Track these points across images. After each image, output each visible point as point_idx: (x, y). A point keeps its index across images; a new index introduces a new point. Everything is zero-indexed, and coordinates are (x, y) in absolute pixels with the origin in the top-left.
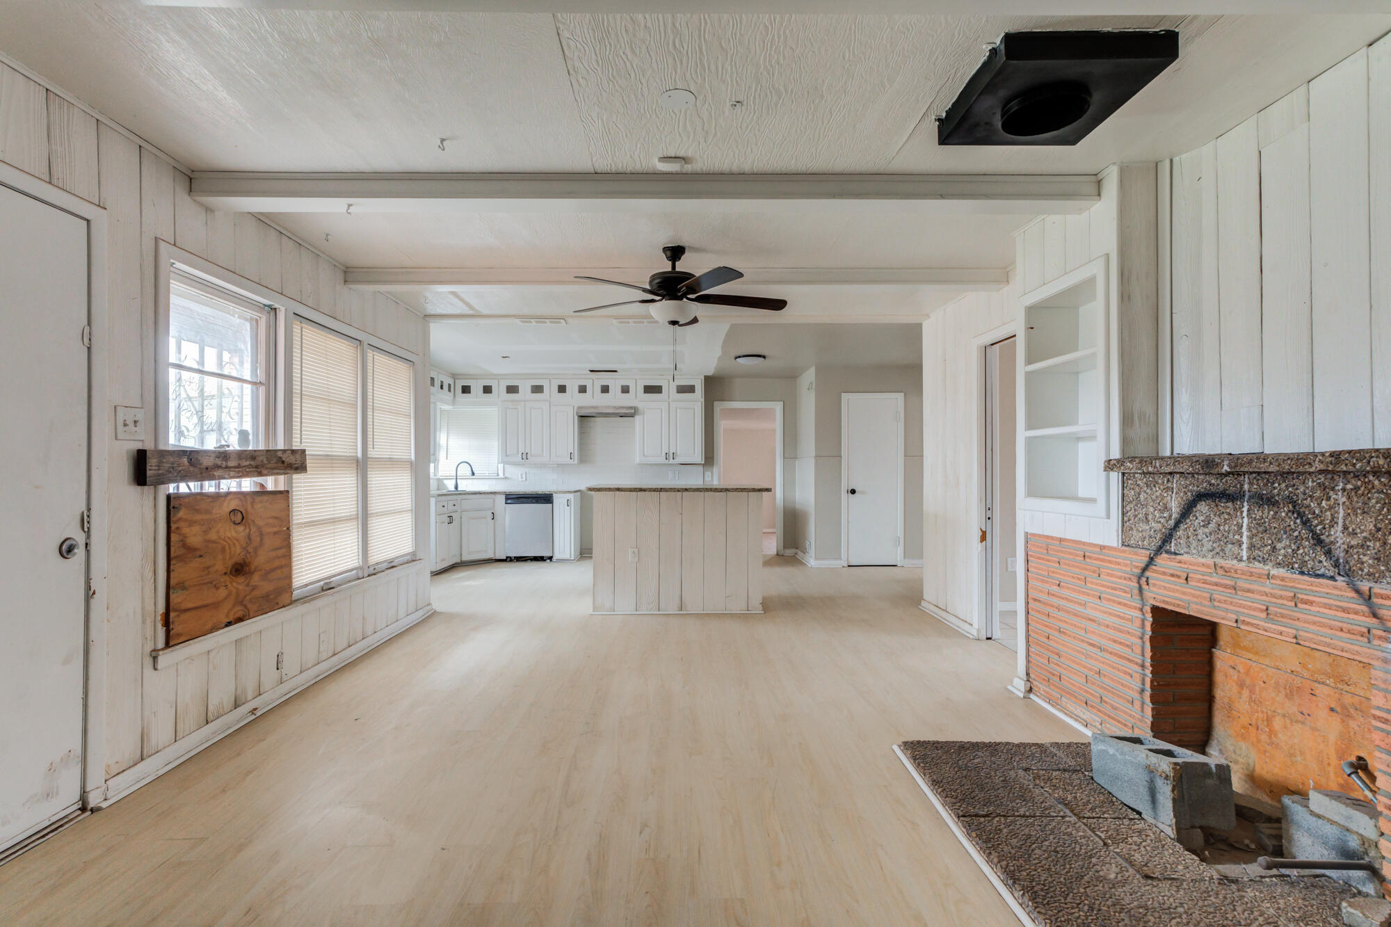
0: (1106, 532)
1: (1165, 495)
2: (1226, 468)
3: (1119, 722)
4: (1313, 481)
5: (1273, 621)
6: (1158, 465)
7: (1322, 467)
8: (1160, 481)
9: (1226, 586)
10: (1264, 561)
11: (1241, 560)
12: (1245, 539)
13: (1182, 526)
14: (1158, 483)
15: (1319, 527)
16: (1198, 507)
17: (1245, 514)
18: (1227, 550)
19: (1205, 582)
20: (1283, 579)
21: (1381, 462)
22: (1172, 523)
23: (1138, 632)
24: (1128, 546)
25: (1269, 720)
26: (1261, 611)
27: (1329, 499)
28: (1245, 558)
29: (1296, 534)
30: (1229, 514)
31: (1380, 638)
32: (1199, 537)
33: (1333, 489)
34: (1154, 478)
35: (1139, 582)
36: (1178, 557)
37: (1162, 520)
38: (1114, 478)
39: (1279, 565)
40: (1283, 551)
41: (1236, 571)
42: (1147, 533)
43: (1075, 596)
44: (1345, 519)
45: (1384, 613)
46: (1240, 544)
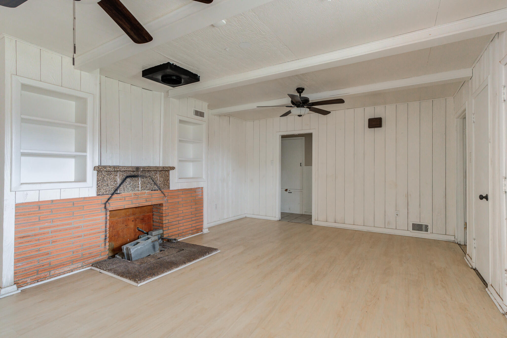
0: (92, 192)
1: (115, 177)
4: (154, 172)
5: (147, 202)
8: (113, 173)
9: (136, 198)
10: (145, 190)
13: (122, 185)
15: (155, 181)
16: (127, 180)
17: (140, 180)
18: (136, 190)
19: (131, 198)
20: (149, 192)
22: (118, 185)
23: (104, 221)
24: (99, 195)
28: (140, 190)
29: (151, 183)
30: (136, 180)
31: (164, 198)
32: (128, 187)
33: (157, 174)
34: (110, 173)
35: (105, 206)
36: (120, 194)
37: (114, 185)
38: (96, 172)
39: (148, 190)
40: (149, 187)
41: (138, 193)
42: (108, 189)
43: (66, 222)
44: (159, 179)
45: (165, 194)
46: (139, 187)
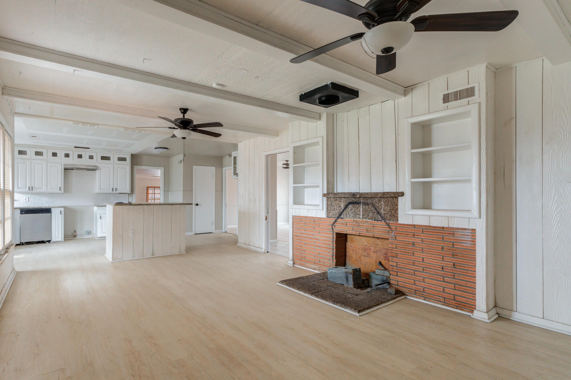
0: (323, 214)
1: (340, 203)
2: (358, 196)
3: (325, 266)
4: (377, 199)
5: (368, 232)
6: (340, 195)
7: (381, 196)
8: (339, 199)
9: (357, 225)
10: (366, 218)
11: (360, 219)
12: (361, 213)
13: (345, 211)
14: (337, 200)
15: (378, 210)
16: (349, 206)
17: (361, 206)
18: (357, 216)
19: (351, 225)
20: (370, 222)
21: (393, 195)
22: (342, 210)
23: (332, 240)
24: (329, 217)
25: (360, 258)
26: (365, 230)
27: (380, 203)
28: (361, 218)
29: (373, 211)
30: (357, 207)
31: (391, 232)
32: (349, 214)
33: (381, 201)
35: (332, 227)
36: (344, 219)
37: (339, 210)
38: (325, 199)
39: (369, 219)
40: (370, 216)
41: (359, 221)
42: (335, 213)
43: (311, 233)
44: (384, 207)
45: (392, 227)
46: (360, 214)
